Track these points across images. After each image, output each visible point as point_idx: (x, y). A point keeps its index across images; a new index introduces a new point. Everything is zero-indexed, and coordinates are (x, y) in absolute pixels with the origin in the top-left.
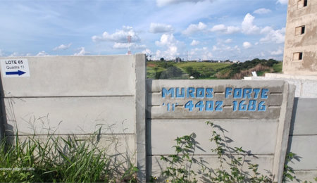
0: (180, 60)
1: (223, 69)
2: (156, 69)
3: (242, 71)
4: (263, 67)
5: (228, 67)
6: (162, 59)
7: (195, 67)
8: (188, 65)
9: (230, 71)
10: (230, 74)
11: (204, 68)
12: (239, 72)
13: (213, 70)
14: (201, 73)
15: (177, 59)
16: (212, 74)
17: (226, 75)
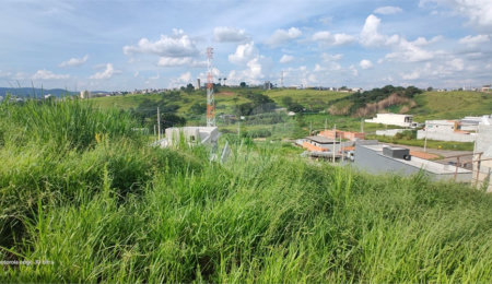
0: (271, 85)
1: (338, 100)
2: (235, 100)
3: (369, 105)
4: (400, 99)
5: (347, 98)
6: (243, 84)
7: (296, 98)
8: (284, 94)
9: (350, 104)
10: (350, 110)
11: (309, 99)
12: (364, 106)
13: (323, 103)
14: (306, 106)
15: (267, 84)
16: (323, 109)
17: (345, 111)
